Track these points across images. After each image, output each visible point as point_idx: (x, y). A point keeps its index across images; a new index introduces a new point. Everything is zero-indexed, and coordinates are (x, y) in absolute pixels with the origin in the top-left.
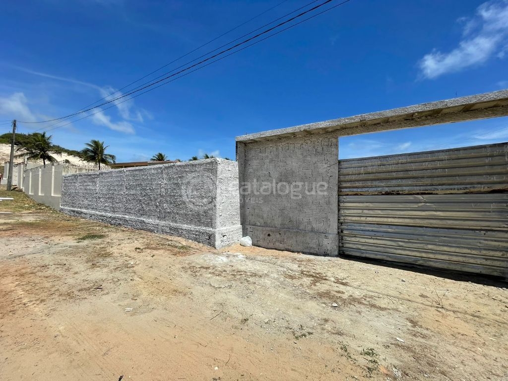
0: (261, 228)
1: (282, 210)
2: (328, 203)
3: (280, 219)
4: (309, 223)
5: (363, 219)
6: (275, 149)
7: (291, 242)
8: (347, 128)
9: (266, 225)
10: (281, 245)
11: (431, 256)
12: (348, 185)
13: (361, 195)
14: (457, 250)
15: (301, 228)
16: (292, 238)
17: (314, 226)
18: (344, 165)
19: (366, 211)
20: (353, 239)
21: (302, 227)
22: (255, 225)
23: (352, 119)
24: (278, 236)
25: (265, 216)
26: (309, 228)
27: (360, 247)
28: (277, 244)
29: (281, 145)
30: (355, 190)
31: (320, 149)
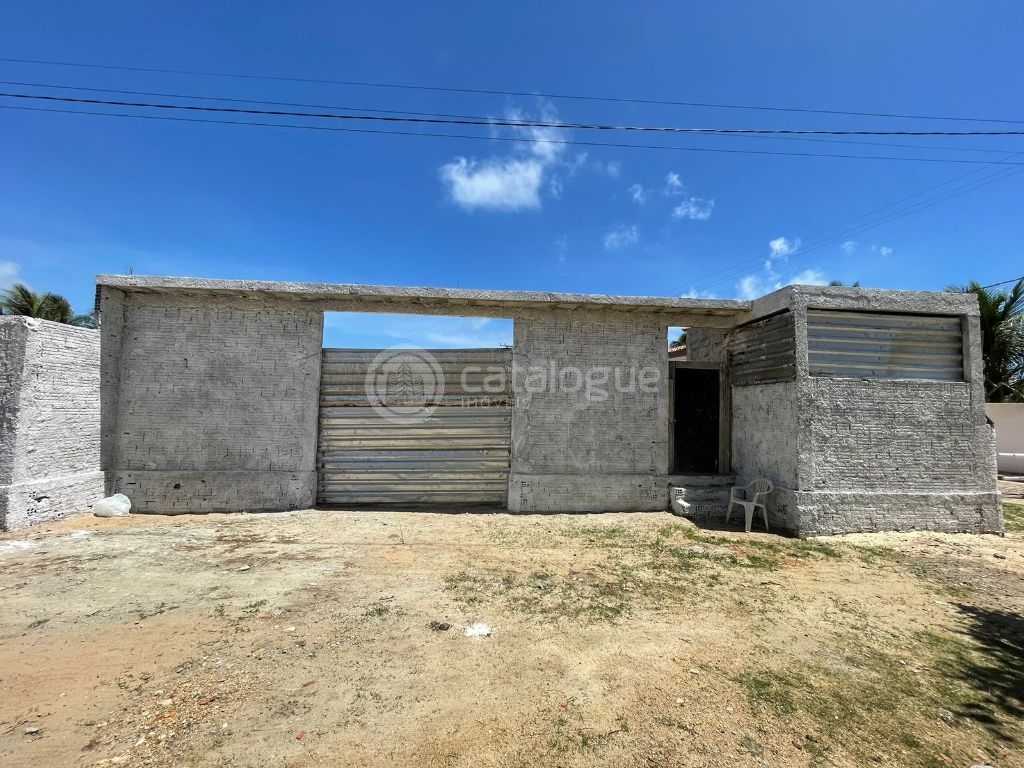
0: (158, 473)
1: (211, 435)
2: (301, 419)
3: (205, 453)
4: (266, 455)
5: (356, 443)
6: (201, 315)
7: (226, 493)
8: (334, 300)
9: (171, 466)
10: (205, 504)
11: (435, 488)
12: (336, 389)
13: (354, 406)
14: (463, 476)
15: (248, 466)
16: (230, 486)
17: (274, 459)
18: (331, 357)
19: (359, 432)
20: (339, 477)
21: (251, 464)
22: (143, 468)
23: (338, 288)
24: (200, 486)
25: (170, 448)
26: (266, 464)
27: (349, 487)
28: (196, 502)
29: (215, 309)
30: (346, 398)
31: (291, 327)
